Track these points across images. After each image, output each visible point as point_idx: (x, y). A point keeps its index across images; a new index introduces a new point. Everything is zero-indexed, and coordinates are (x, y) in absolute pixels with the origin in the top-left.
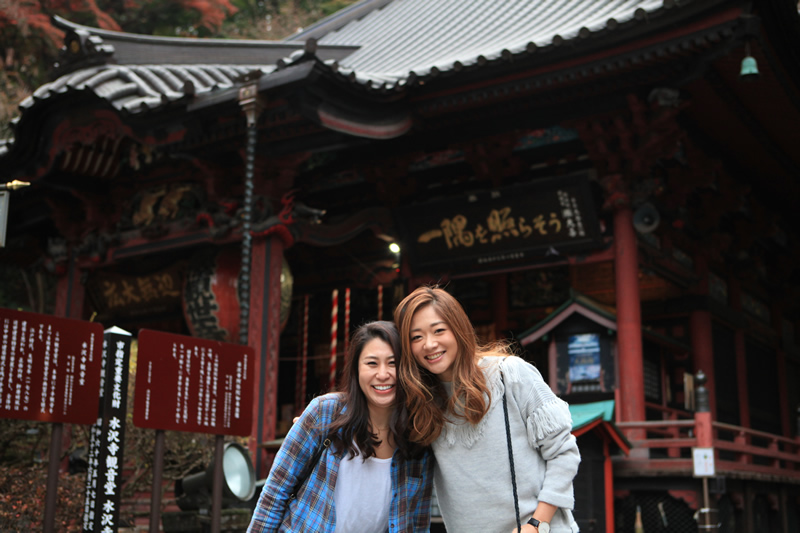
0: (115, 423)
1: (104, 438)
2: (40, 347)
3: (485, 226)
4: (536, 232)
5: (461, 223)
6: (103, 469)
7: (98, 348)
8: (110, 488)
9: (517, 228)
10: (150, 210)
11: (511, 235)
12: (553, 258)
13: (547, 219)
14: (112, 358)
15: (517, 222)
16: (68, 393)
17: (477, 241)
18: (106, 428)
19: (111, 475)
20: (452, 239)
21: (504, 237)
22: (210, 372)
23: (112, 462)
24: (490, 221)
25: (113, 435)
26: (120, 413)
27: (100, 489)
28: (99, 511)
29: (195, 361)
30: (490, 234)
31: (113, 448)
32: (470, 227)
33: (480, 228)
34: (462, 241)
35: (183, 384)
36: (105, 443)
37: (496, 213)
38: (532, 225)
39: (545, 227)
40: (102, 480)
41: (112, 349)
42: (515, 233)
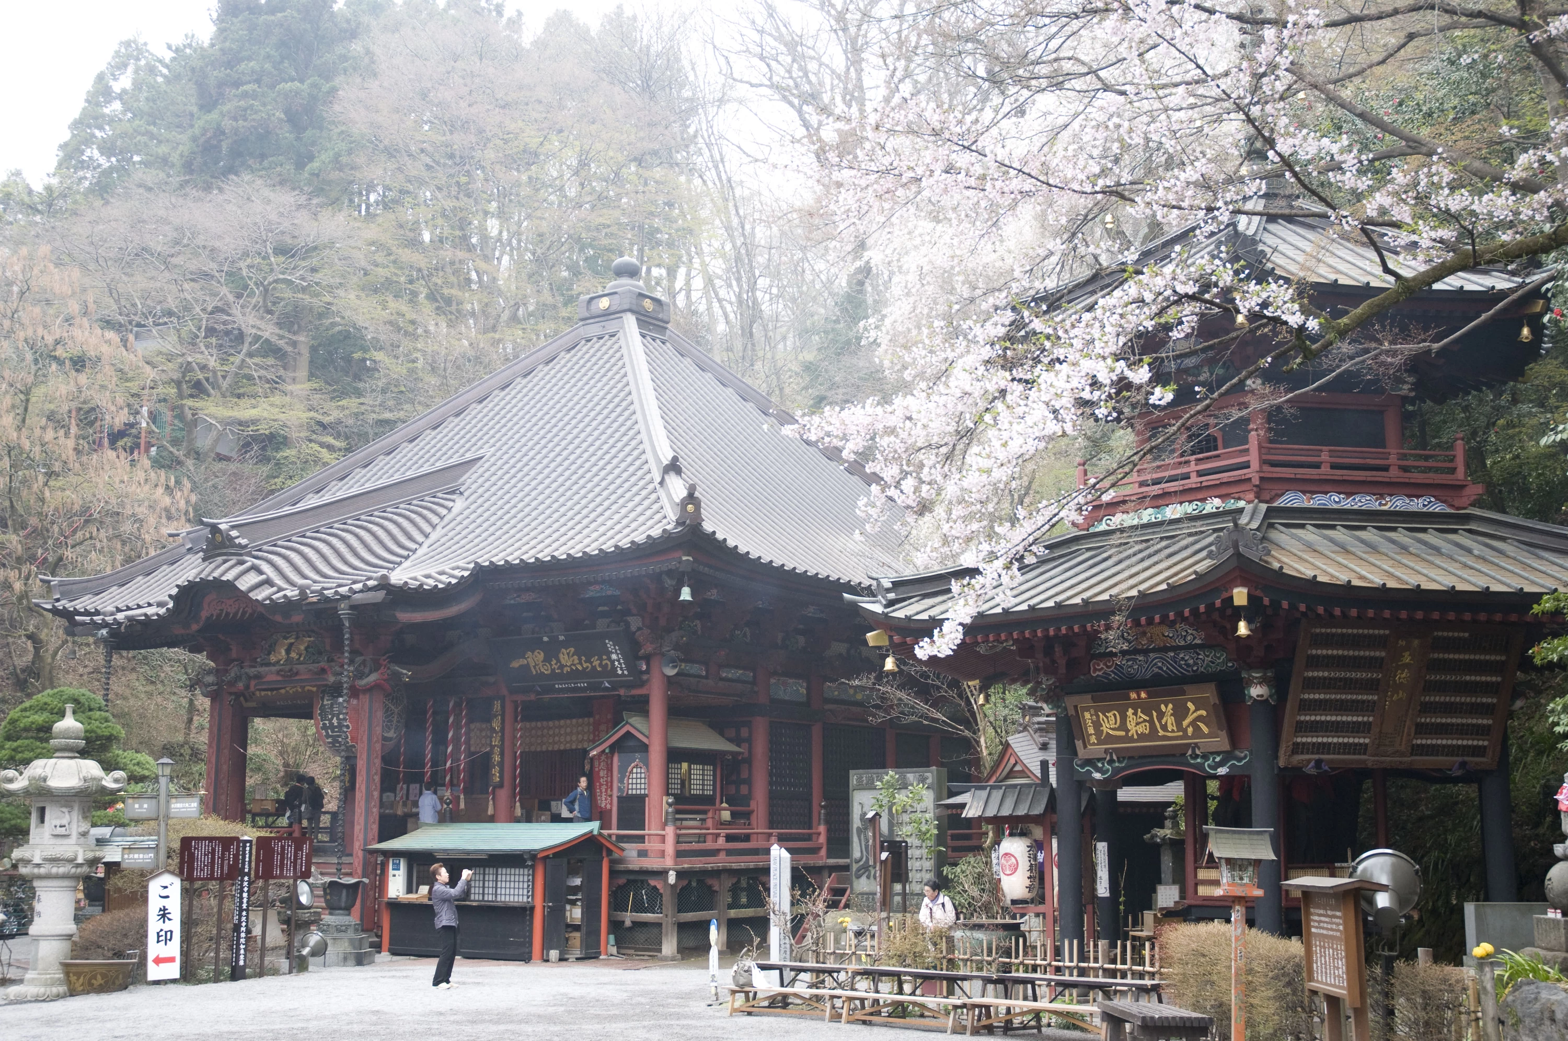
0: (246, 878)
1: (241, 885)
2: (214, 850)
3: (558, 661)
4: (594, 668)
5: (540, 656)
6: (241, 898)
7: (238, 847)
8: (244, 906)
9: (581, 663)
10: (283, 653)
11: (577, 669)
12: (606, 689)
13: (601, 659)
14: (244, 851)
15: (580, 659)
16: (226, 868)
17: (553, 670)
18: (242, 881)
19: (245, 900)
20: (534, 667)
21: (572, 670)
22: (290, 851)
23: (245, 895)
24: (561, 656)
25: (246, 884)
26: (248, 874)
27: (240, 906)
28: (240, 916)
29: (283, 847)
30: (562, 667)
31: (246, 889)
32: (547, 660)
33: (554, 662)
34: (542, 669)
35: (277, 858)
36: (242, 888)
37: (564, 651)
38: (591, 663)
39: (600, 665)
40: (241, 903)
41: (245, 847)
42: (580, 668)
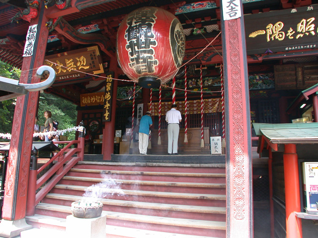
3: (295, 29)
5: (280, 26)
11: (310, 34)
20: (270, 36)
21: (305, 35)
24: (299, 25)
30: (296, 34)
32: (285, 29)
33: (291, 30)
34: (277, 37)
37: (304, 21)
42: (313, 33)
